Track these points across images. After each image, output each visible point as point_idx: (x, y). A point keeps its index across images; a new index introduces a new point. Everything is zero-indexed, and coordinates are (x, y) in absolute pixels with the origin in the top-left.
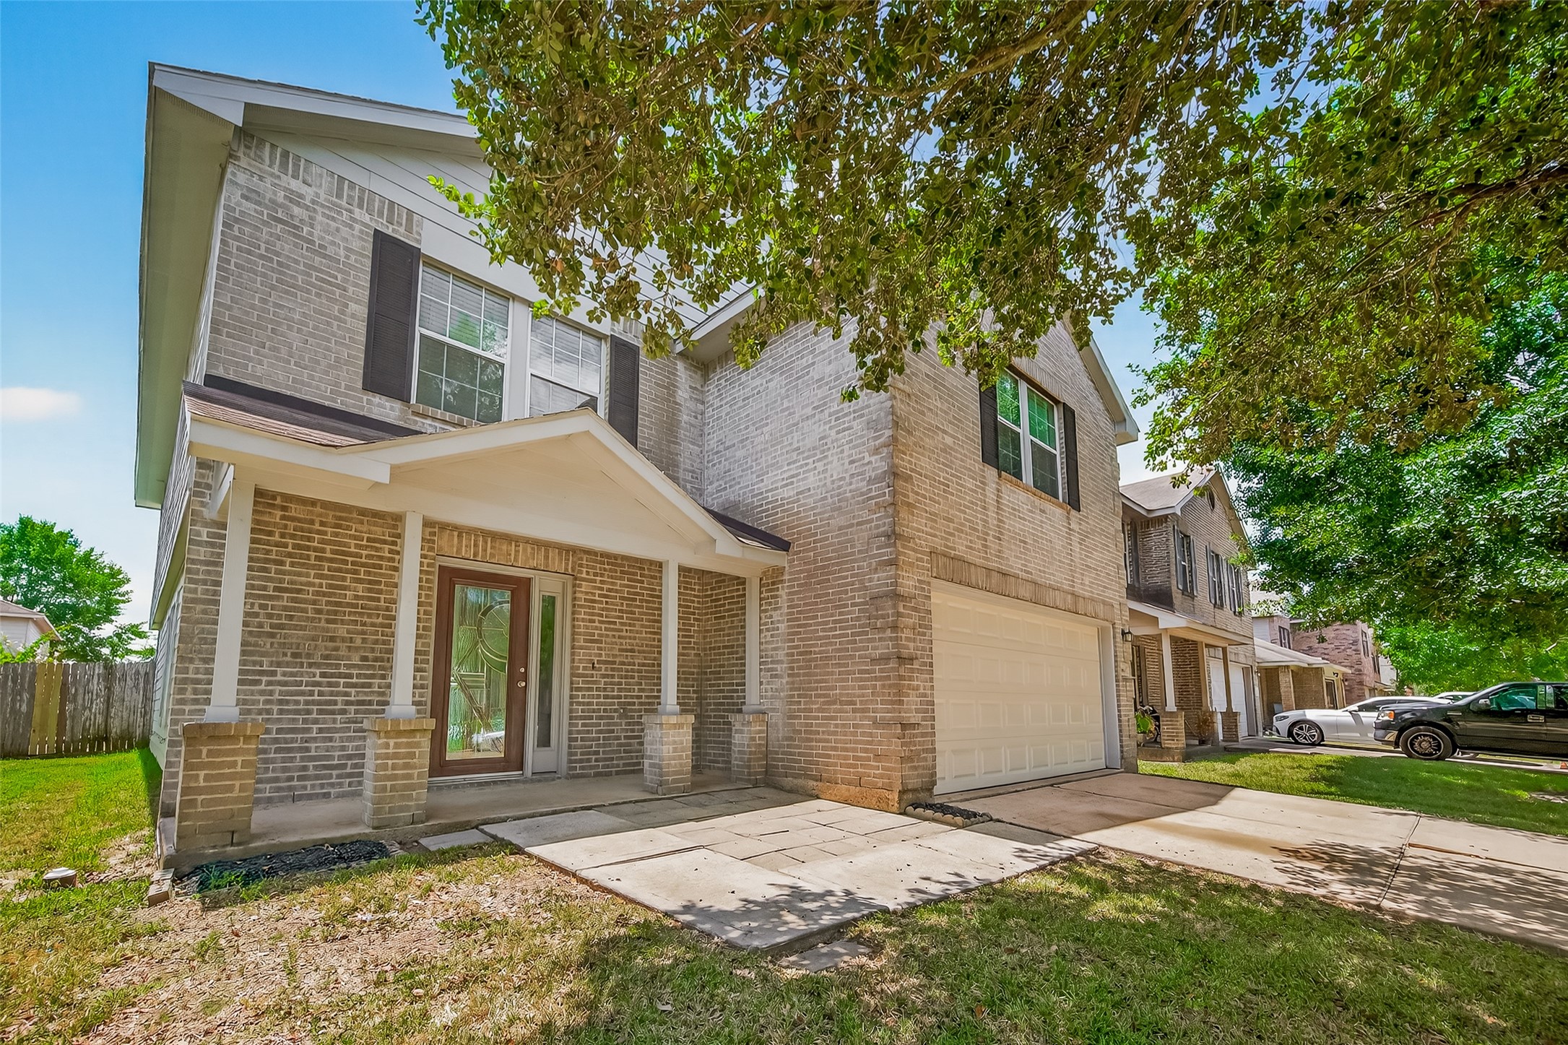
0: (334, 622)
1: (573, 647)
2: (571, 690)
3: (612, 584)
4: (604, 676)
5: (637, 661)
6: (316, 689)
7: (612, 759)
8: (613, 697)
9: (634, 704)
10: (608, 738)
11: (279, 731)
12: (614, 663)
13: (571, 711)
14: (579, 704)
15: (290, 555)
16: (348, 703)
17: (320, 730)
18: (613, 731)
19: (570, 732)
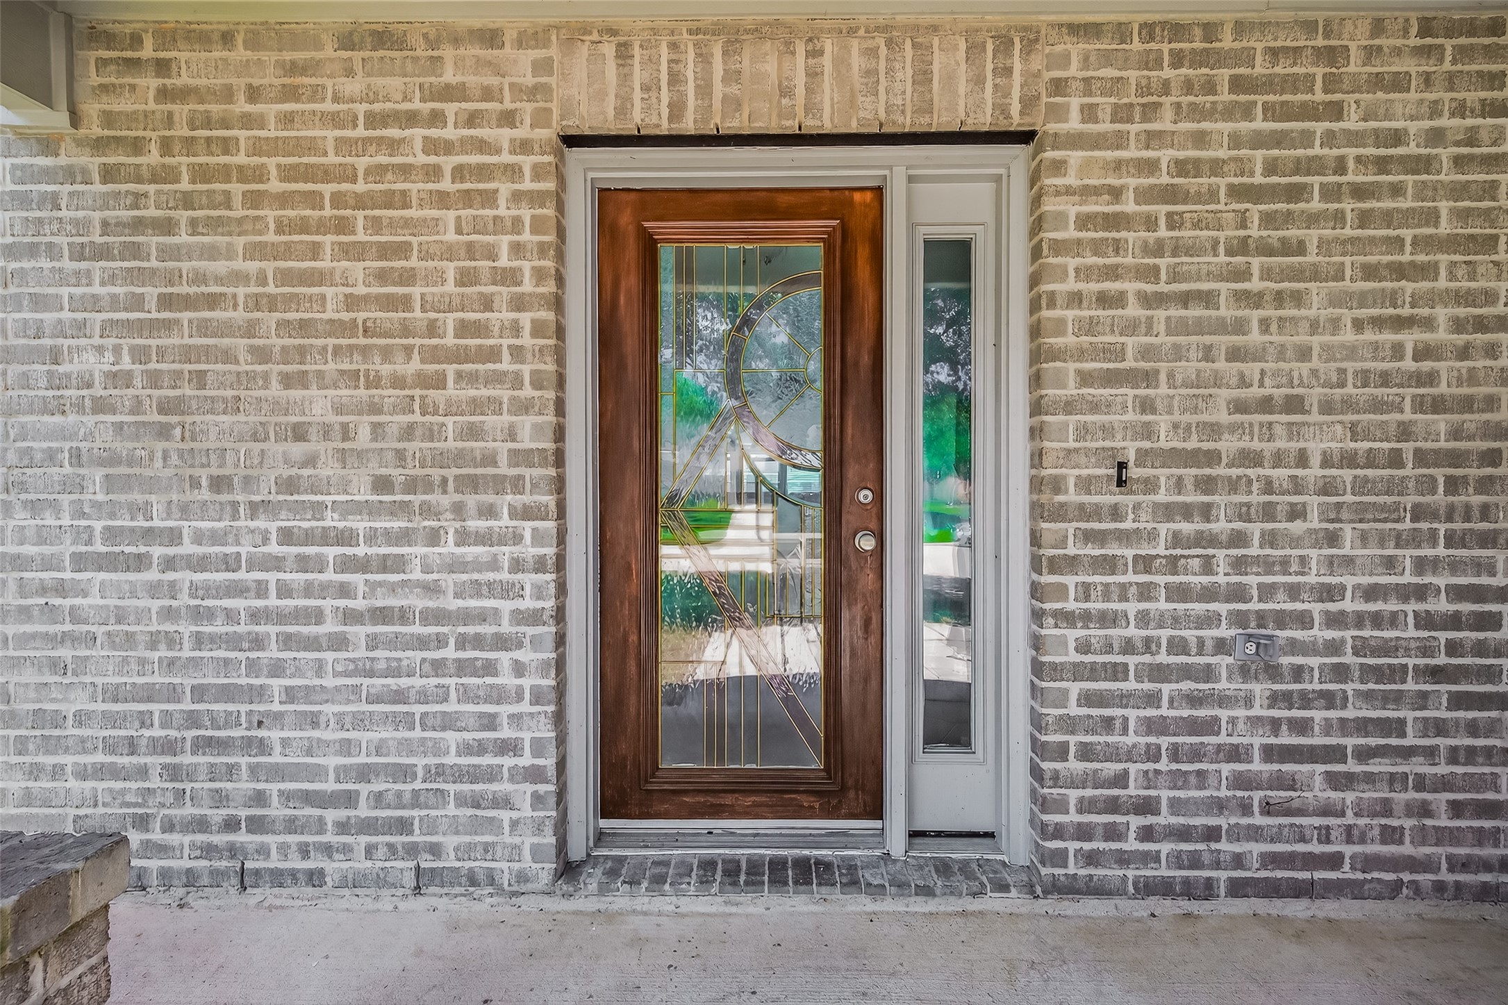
0: (302, 380)
1: (1037, 408)
2: (1036, 564)
3: (1200, 139)
4: (1168, 512)
5: (1315, 448)
6: (272, 577)
7: (1212, 834)
8: (1209, 594)
9: (1304, 620)
10: (1196, 754)
11: (199, 693)
12: (1212, 458)
13: (1037, 643)
14: (1068, 618)
15: (187, 201)
16: (350, 617)
17: (290, 695)
18: (1211, 726)
19: (1037, 722)
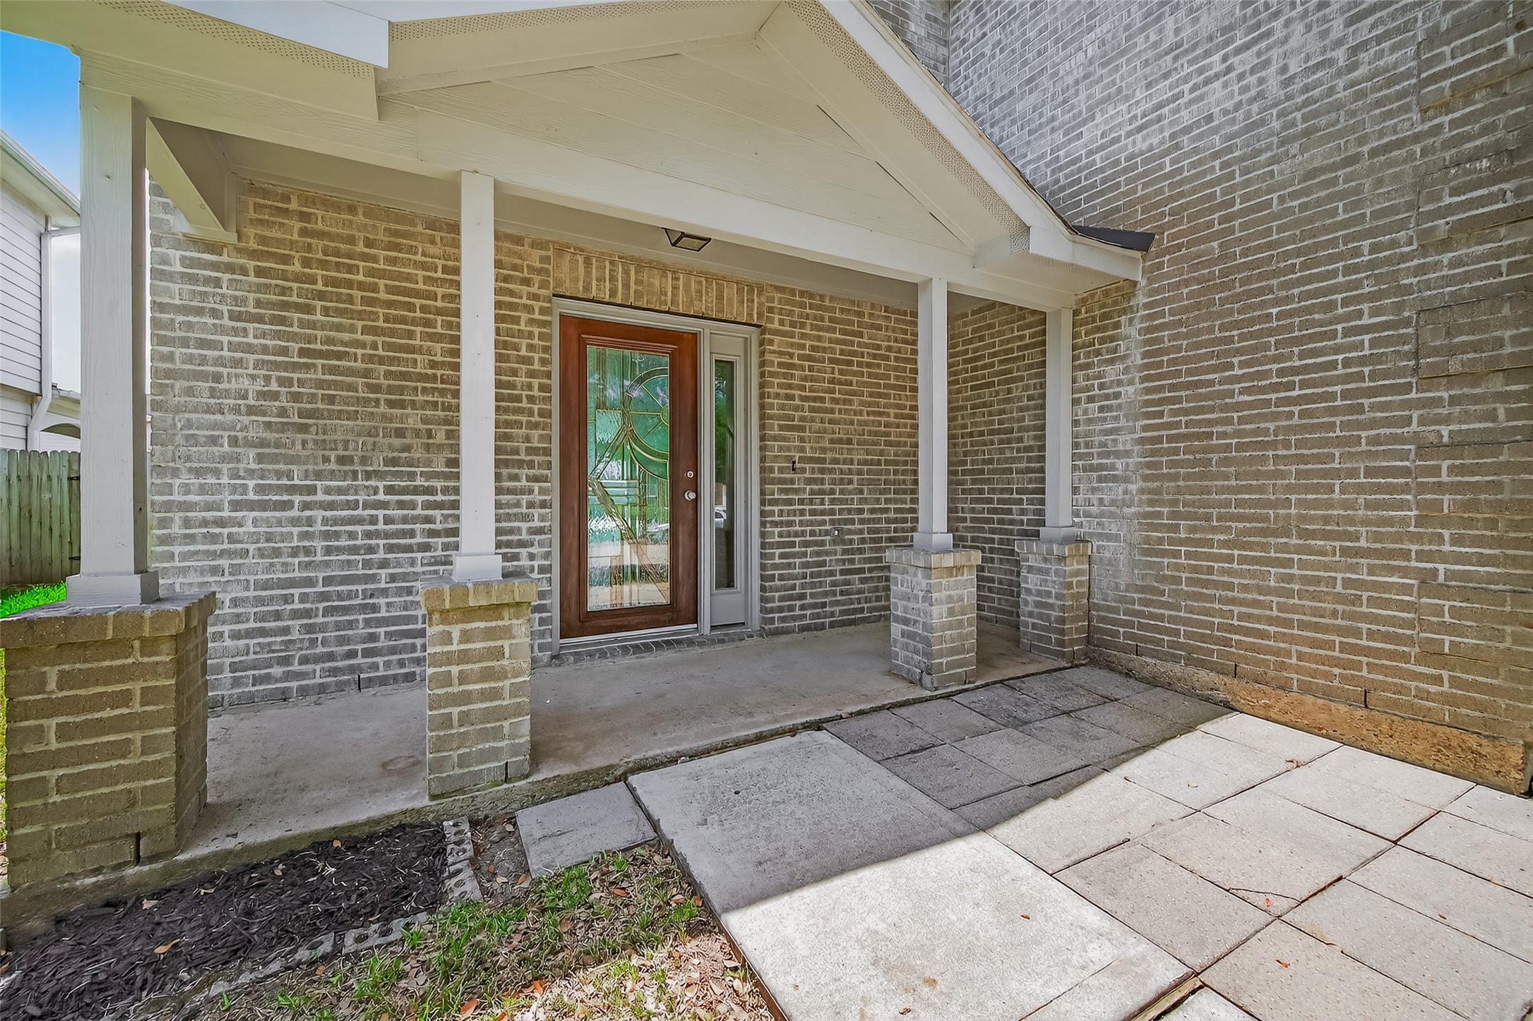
0: (401, 404)
1: (763, 438)
2: (763, 503)
3: (819, 338)
4: (809, 481)
5: (856, 457)
6: (380, 513)
7: (824, 605)
8: (823, 513)
9: (852, 522)
10: (819, 575)
12: (823, 461)
13: (763, 535)
14: (775, 524)
16: (433, 533)
17: (393, 578)
18: (823, 564)
19: (763, 567)
